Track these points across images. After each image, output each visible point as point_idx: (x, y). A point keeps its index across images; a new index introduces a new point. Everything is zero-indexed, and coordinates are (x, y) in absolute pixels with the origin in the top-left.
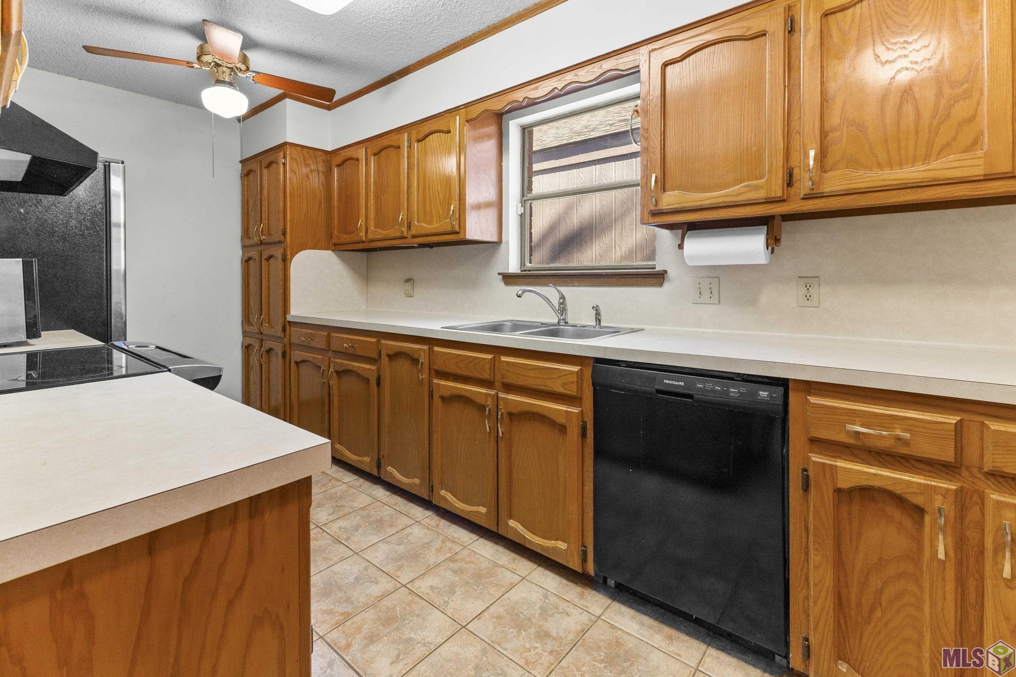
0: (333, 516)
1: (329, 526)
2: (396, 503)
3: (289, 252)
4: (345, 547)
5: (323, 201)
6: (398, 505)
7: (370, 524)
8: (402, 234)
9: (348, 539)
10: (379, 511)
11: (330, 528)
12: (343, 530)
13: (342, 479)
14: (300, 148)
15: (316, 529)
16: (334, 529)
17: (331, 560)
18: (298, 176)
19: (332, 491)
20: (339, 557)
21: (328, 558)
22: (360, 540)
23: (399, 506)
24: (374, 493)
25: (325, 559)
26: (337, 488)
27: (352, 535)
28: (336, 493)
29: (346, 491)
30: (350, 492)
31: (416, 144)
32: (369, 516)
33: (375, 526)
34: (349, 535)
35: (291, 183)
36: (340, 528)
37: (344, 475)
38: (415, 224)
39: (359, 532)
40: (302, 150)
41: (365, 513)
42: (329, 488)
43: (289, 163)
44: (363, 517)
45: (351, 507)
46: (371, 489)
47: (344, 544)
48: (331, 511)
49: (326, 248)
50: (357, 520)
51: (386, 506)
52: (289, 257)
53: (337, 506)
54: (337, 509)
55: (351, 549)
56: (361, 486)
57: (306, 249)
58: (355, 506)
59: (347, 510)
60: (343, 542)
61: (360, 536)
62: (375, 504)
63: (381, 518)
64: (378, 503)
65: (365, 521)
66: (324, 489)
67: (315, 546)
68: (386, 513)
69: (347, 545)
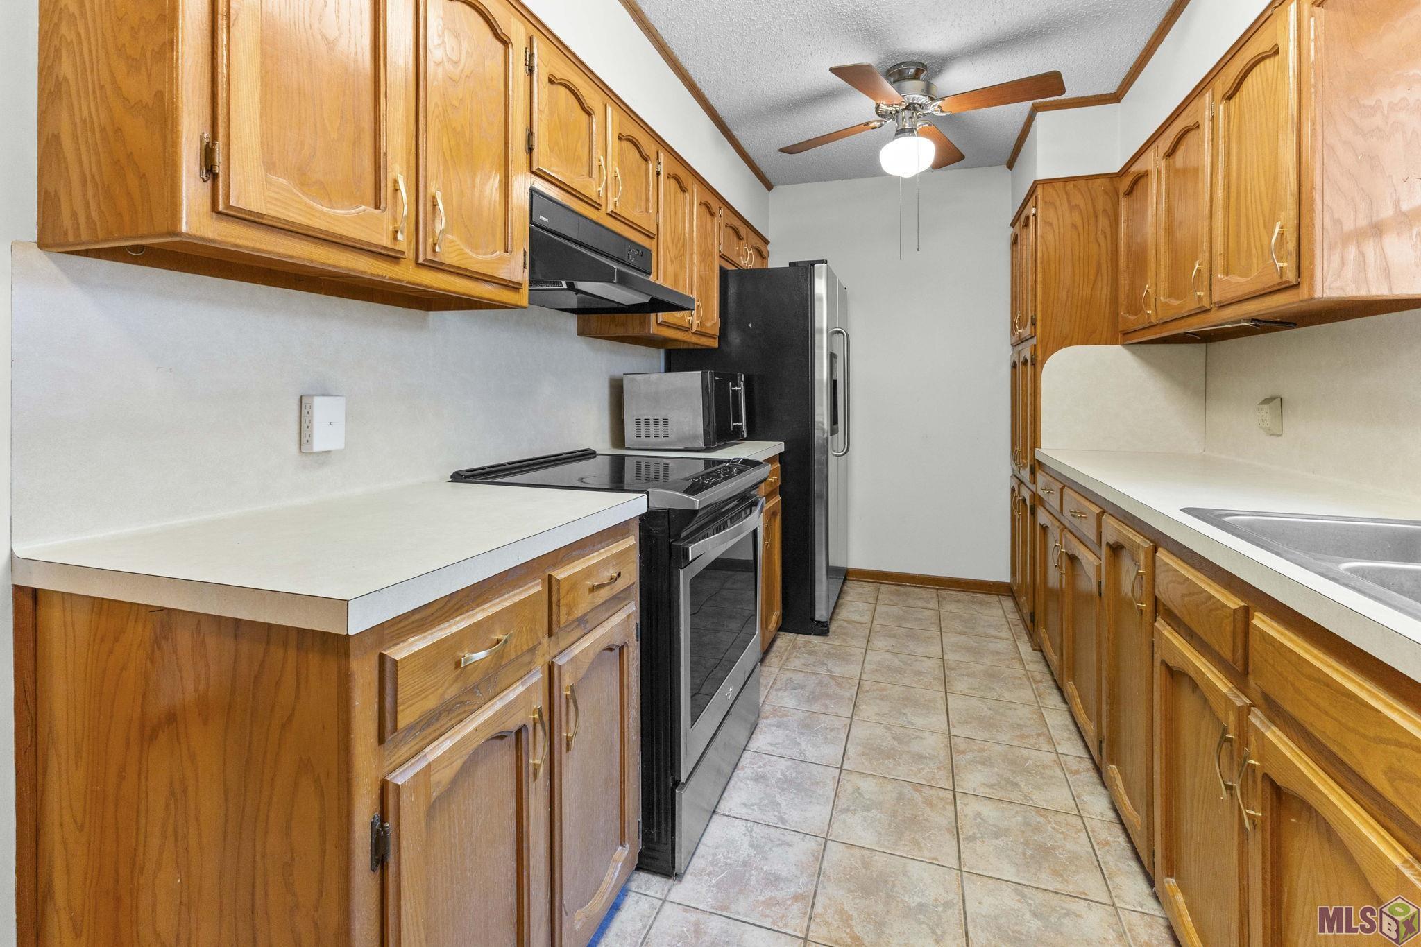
0: (988, 790)
1: (967, 800)
2: (1107, 843)
3: (1039, 352)
4: (956, 849)
5: (1104, 261)
6: (1107, 848)
7: (1026, 844)
8: (1199, 302)
9: (971, 839)
10: (1062, 833)
11: (966, 805)
12: (979, 820)
13: (1059, 744)
14: (1061, 184)
15: (947, 791)
16: (968, 810)
17: (920, 849)
18: (1057, 231)
19: (1025, 752)
20: (932, 856)
21: (918, 844)
22: (982, 856)
23: (1108, 851)
24: (1086, 798)
25: (916, 843)
26: (1036, 753)
27: (982, 837)
28: (1027, 760)
29: (1044, 767)
30: (1048, 772)
31: (1221, 107)
32: (1037, 829)
33: (1029, 852)
34: (979, 835)
35: (1045, 243)
36: (979, 815)
37: (1069, 739)
38: (1219, 280)
39: (997, 841)
40: (1065, 187)
41: (1036, 819)
42: (1025, 745)
43: (1042, 212)
44: (1027, 824)
45: (1026, 796)
46: (1087, 788)
47: (958, 841)
48: (993, 781)
49: (1113, 341)
50: (1013, 819)
51: (1084, 835)
52: (1039, 358)
53: (1008, 781)
54: (1003, 783)
55: (960, 858)
56: (1077, 772)
57: (1070, 345)
58: (1034, 797)
59: (1015, 795)
60: (961, 838)
61: (991, 849)
62: (1070, 818)
63: (1053, 848)
64: (1077, 821)
65: (1023, 832)
66: (1016, 743)
67: (923, 815)
68: (1069, 846)
69: (962, 847)
